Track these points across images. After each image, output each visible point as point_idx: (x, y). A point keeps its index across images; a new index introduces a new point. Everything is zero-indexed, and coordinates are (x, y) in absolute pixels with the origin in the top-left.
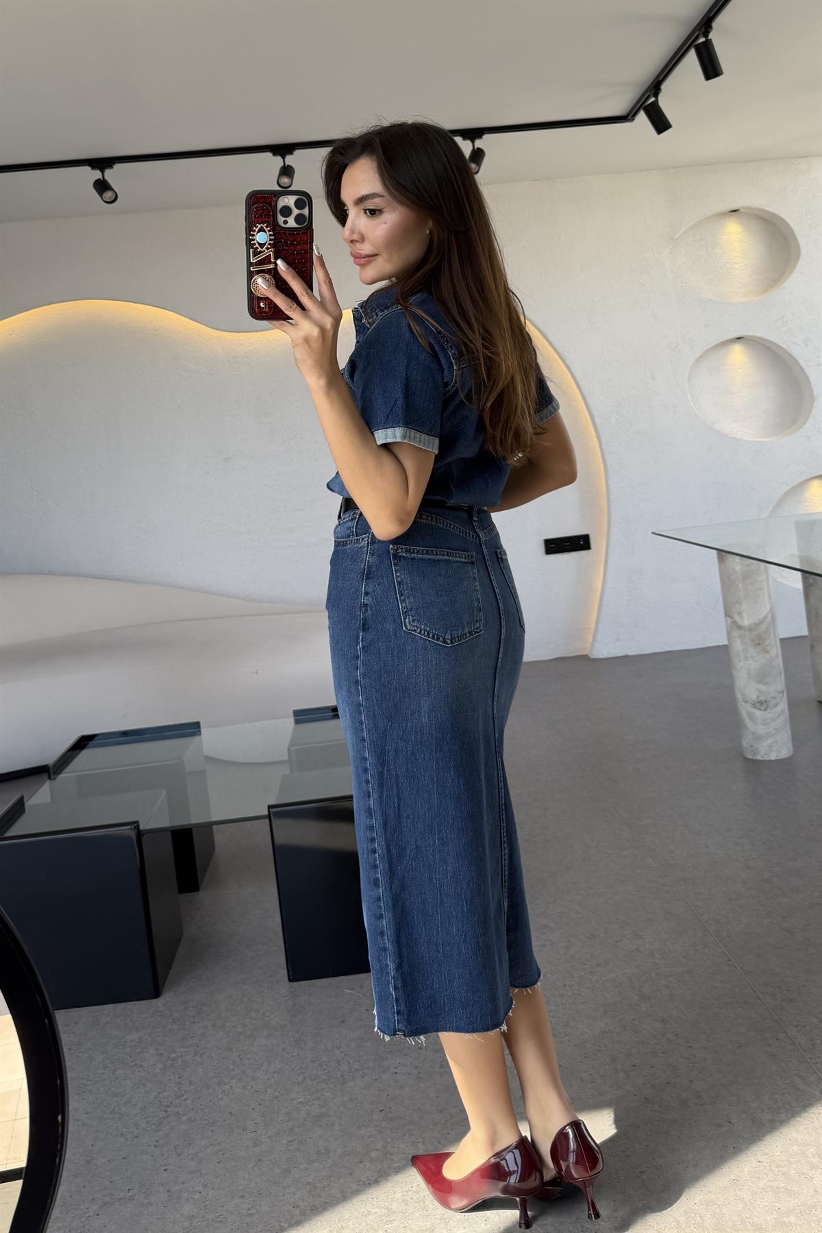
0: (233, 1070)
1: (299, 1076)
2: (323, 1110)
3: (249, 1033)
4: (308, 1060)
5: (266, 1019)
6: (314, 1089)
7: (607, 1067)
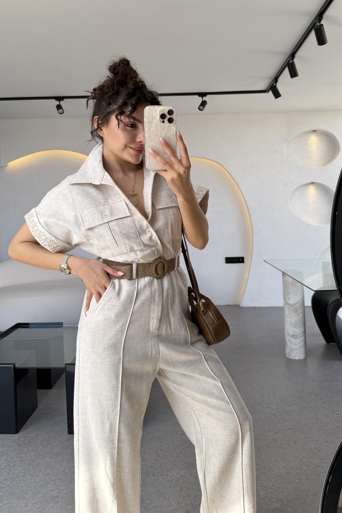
0: (31, 471)
1: (55, 477)
2: (58, 494)
3: (44, 455)
4: (61, 471)
5: (53, 449)
6: (58, 484)
7: (177, 493)
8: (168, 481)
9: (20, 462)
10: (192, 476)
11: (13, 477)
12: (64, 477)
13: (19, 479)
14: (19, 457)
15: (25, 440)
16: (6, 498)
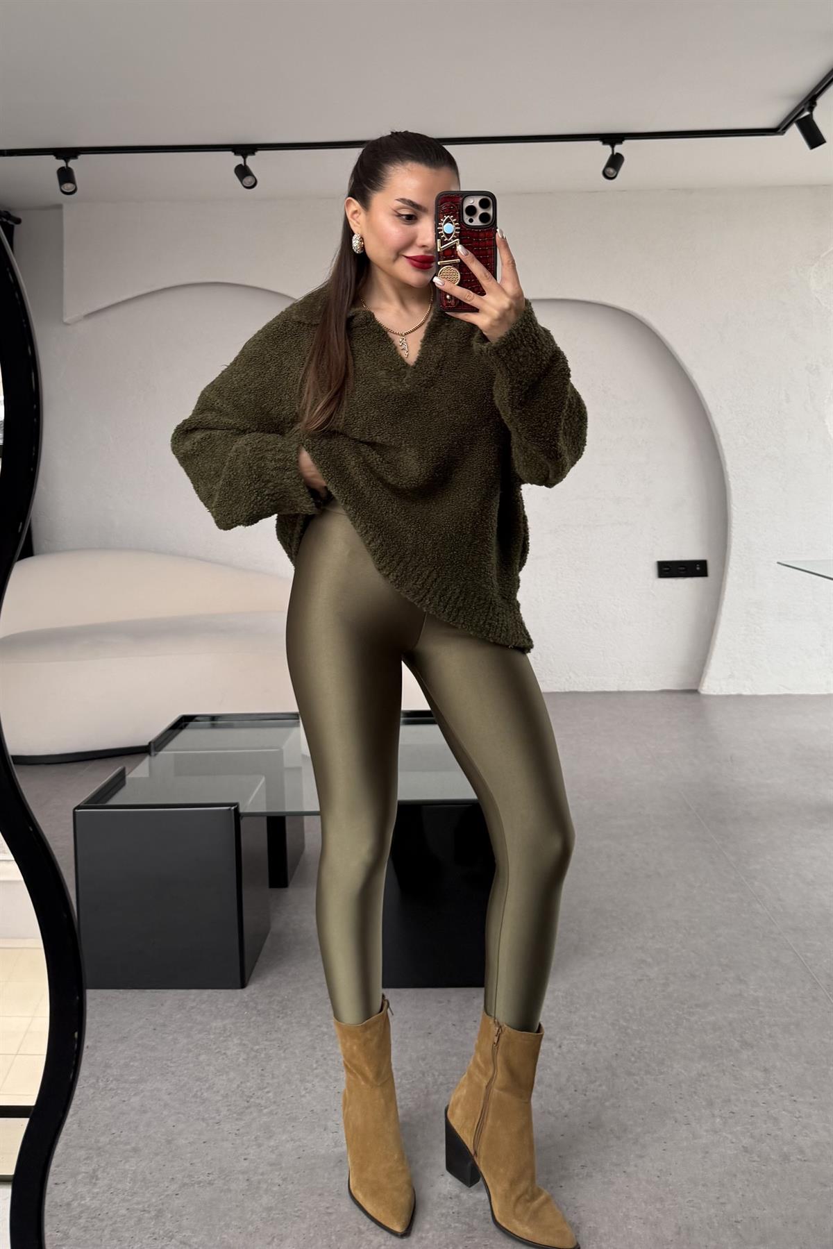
8: (670, 1085)
9: (280, 1050)
10: (727, 1073)
11: (278, 1083)
12: (404, 1081)
13: (294, 1087)
14: (274, 1040)
15: (270, 1002)
16: (280, 1130)
